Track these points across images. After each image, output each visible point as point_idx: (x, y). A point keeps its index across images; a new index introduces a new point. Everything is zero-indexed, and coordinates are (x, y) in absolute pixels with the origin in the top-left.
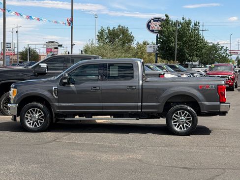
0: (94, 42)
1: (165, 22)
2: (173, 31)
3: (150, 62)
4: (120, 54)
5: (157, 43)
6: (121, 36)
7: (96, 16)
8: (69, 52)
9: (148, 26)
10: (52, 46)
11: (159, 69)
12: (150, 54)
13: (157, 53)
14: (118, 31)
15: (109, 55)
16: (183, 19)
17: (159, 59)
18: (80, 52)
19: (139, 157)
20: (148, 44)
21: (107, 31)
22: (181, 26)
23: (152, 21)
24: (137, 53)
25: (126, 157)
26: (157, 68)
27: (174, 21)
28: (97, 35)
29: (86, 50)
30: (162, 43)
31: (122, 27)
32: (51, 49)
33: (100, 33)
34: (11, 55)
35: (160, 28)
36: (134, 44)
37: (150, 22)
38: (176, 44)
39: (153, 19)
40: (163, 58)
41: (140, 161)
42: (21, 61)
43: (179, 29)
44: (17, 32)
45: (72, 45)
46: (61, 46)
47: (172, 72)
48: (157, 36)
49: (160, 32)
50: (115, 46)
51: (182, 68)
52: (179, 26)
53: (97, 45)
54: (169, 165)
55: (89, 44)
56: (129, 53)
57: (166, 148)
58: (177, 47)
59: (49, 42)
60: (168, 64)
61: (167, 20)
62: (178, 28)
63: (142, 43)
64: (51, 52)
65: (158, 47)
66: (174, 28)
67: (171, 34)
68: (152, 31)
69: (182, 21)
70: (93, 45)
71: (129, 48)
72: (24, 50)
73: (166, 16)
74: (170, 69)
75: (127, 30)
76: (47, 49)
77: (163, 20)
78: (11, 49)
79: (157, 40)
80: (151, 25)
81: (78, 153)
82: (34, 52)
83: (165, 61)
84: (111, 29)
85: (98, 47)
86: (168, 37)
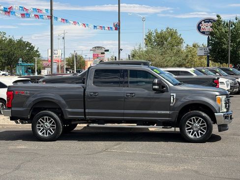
0: (142, 47)
1: (217, 23)
2: (226, 32)
3: (201, 66)
4: (169, 58)
5: (208, 46)
6: (169, 39)
7: (143, 20)
8: (115, 57)
9: (199, 28)
10: (99, 52)
11: (212, 73)
12: (201, 57)
13: (208, 56)
14: (166, 34)
15: (157, 59)
16: (236, 19)
17: (210, 62)
18: (128, 57)
19: (195, 168)
20: (199, 47)
21: (155, 34)
22: (234, 26)
23: (203, 22)
24: (187, 56)
25: (181, 167)
26: (209, 72)
27: (226, 21)
28: (145, 39)
29: (134, 55)
30: (213, 45)
31: (171, 30)
32: (98, 54)
33: (148, 37)
34: (58, 61)
35: (211, 29)
36: (183, 47)
37: (201, 23)
38: (228, 46)
39: (204, 21)
40: (215, 61)
41: (196, 172)
42: (68, 67)
43: (231, 30)
44: (63, 38)
45: (120, 50)
46: (108, 51)
47: (226, 76)
48: (209, 38)
49: (211, 34)
50: (163, 50)
51: (236, 71)
52: (232, 26)
53: (145, 49)
54: (227, 177)
55: (137, 48)
56: (179, 56)
57: (224, 158)
58: (230, 49)
59: (95, 48)
60: (222, 67)
61: (218, 21)
62: (231, 28)
63: (191, 46)
64: (98, 57)
65: (210, 50)
66: (227, 29)
67: (223, 35)
68: (203, 33)
69: (235, 21)
70: (141, 50)
71: (179, 51)
72: (71, 56)
73: (218, 16)
74: (224, 72)
75: (176, 32)
76: (94, 54)
77: (214, 21)
78: (58, 55)
79: (208, 42)
80: (202, 27)
81: (130, 164)
82: (81, 58)
83: (217, 64)
84: (159, 31)
85: (146, 52)
86: (220, 39)
